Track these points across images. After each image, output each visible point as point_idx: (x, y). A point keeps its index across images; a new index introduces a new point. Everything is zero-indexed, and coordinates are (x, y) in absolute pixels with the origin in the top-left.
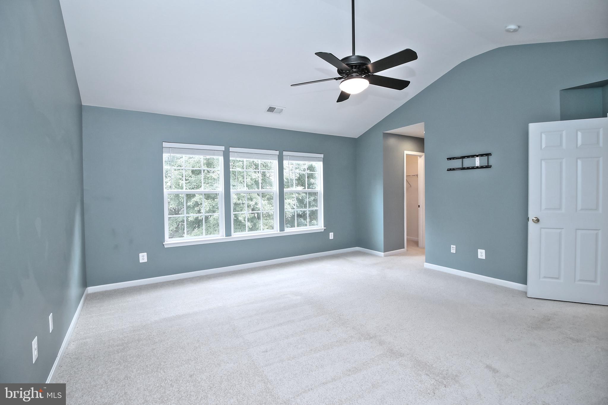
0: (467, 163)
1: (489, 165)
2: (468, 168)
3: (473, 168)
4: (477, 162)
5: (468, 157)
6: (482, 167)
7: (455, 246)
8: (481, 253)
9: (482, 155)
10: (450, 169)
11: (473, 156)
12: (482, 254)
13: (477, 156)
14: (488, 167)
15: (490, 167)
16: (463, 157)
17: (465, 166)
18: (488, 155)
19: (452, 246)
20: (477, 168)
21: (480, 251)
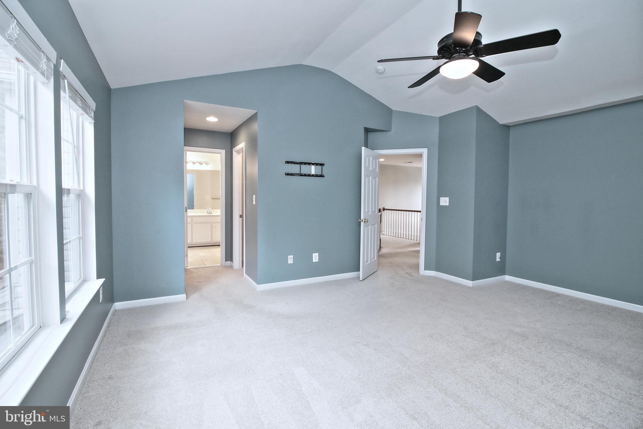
0: (305, 169)
1: (323, 174)
2: (305, 175)
3: (309, 175)
4: (313, 170)
5: (305, 163)
6: (317, 176)
7: (292, 256)
8: (316, 256)
9: (317, 164)
10: (288, 173)
11: (309, 164)
12: (315, 257)
13: (313, 164)
14: (321, 176)
15: (324, 176)
16: (301, 163)
17: (302, 172)
18: (322, 165)
19: (289, 257)
20: (313, 176)
21: (314, 255)
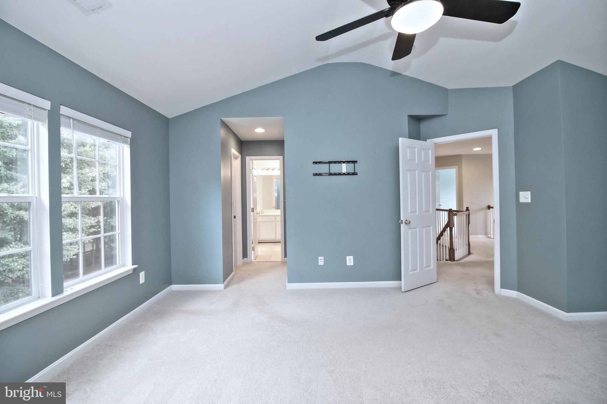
0: (334, 168)
1: (355, 172)
2: (335, 174)
3: (340, 174)
4: (344, 168)
5: (335, 162)
6: (348, 174)
7: (323, 258)
8: (350, 259)
9: (348, 162)
10: (316, 174)
11: (340, 162)
12: (350, 261)
13: (344, 162)
14: (354, 174)
15: (357, 174)
16: (330, 163)
17: (332, 171)
18: (354, 162)
19: (320, 258)
20: (344, 174)
21: (348, 257)
